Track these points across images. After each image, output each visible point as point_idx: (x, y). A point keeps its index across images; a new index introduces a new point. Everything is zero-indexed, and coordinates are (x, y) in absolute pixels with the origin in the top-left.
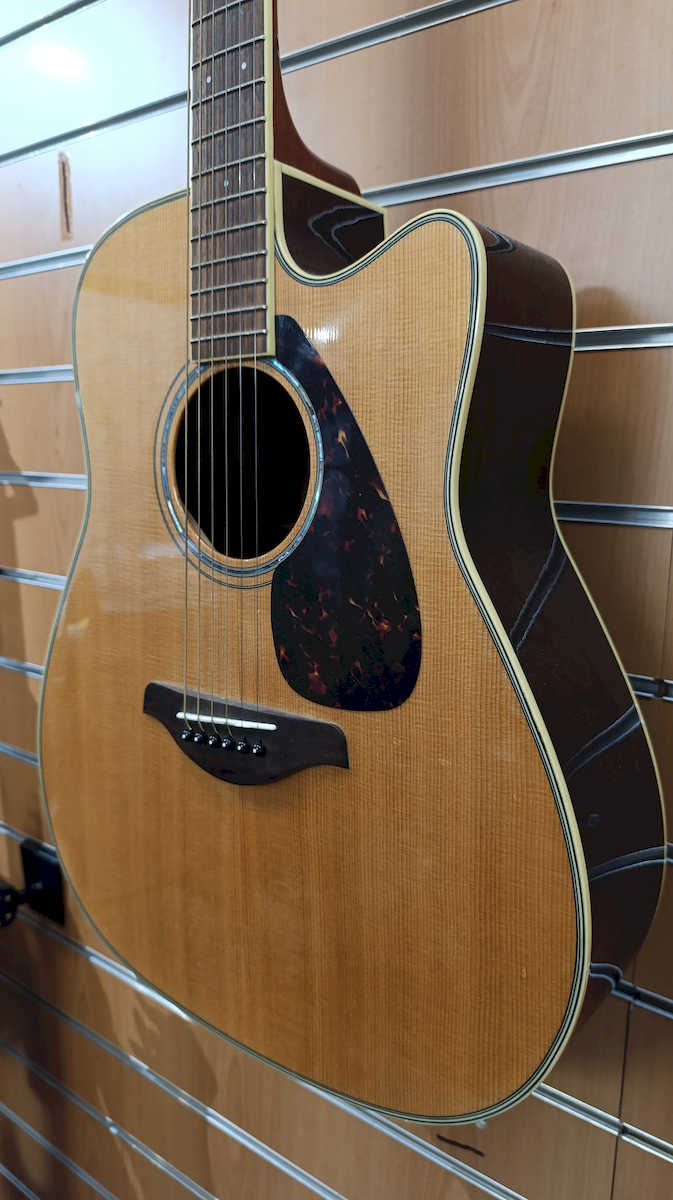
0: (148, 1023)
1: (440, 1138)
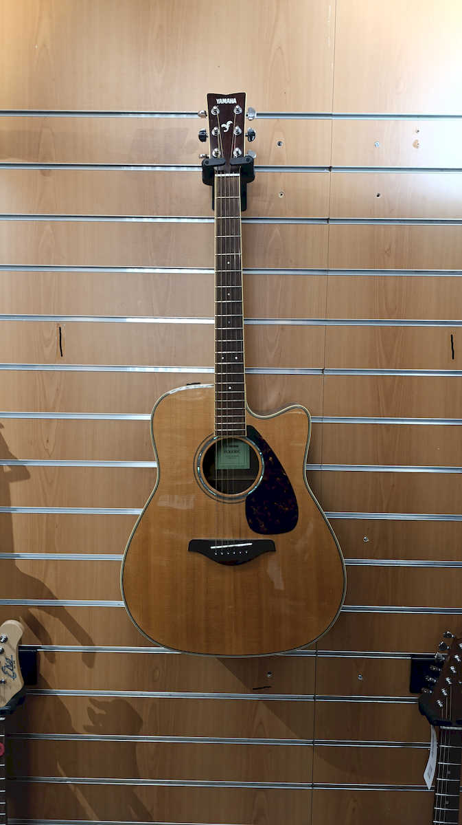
1: (254, 689)
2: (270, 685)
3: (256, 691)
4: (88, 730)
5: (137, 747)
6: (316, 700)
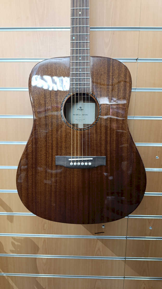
0: (16, 243)
1: (95, 233)
2: (104, 232)
3: (97, 234)
4: (12, 252)
5: (37, 260)
6: (127, 239)
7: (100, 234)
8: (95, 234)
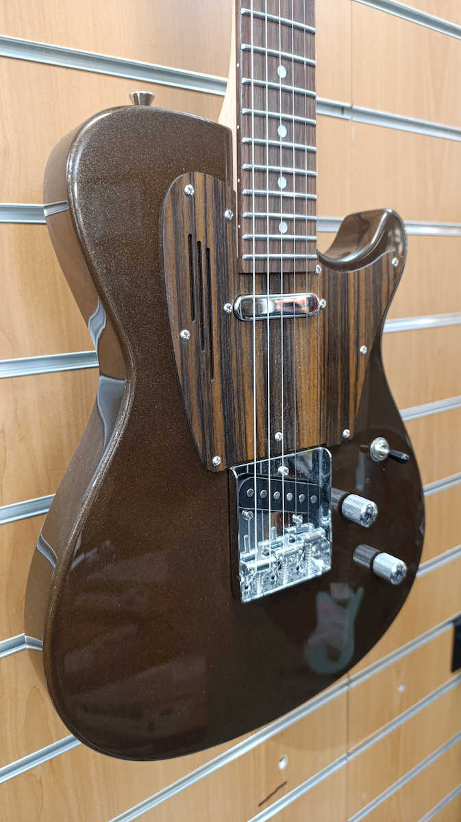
1: (260, 805)
2: (284, 781)
3: (265, 805)
6: (349, 758)
7: (273, 796)
8: (258, 807)
